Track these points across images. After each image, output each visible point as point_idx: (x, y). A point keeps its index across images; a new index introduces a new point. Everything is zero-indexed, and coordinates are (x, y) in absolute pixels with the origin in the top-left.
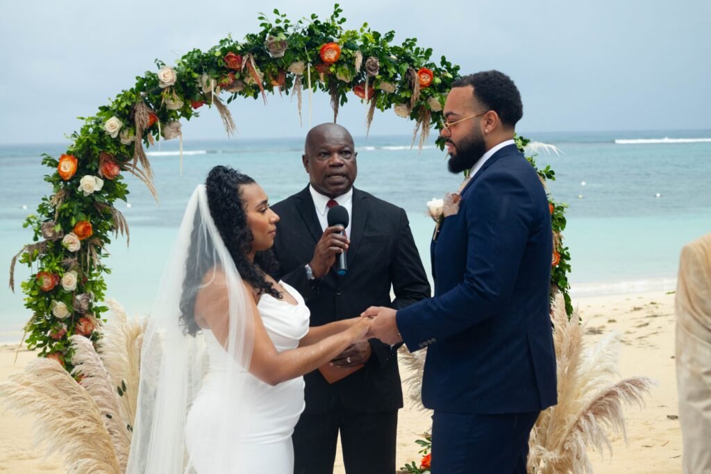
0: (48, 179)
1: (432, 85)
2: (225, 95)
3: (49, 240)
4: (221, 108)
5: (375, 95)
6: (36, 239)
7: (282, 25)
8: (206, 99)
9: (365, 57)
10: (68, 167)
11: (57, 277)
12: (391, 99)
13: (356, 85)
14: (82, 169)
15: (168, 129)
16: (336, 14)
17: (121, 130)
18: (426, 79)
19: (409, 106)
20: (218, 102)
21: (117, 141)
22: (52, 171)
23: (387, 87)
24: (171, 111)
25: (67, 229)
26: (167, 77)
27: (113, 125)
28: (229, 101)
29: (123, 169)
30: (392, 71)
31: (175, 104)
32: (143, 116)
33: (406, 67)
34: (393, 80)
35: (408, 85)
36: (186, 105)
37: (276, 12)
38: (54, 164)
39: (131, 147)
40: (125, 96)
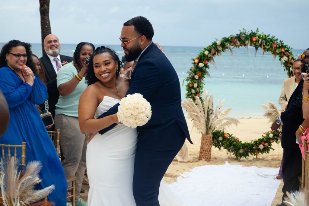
0: (192, 63)
1: (276, 47)
2: (232, 47)
3: (192, 76)
4: (231, 50)
5: (264, 48)
6: (189, 76)
7: (245, 32)
8: (227, 48)
9: (262, 40)
10: (197, 61)
11: (193, 84)
12: (268, 50)
13: (260, 45)
14: (200, 62)
15: (219, 54)
16: (257, 30)
17: (208, 54)
18: (275, 46)
19: (272, 52)
20: (230, 48)
21: (207, 56)
22: (193, 62)
23: (267, 47)
24: (219, 50)
25: (196, 74)
26: (219, 43)
27: (206, 53)
28: (233, 48)
29: (208, 62)
30: (268, 44)
31: (220, 48)
32: (213, 51)
33: (271, 43)
34: (268, 45)
35: (271, 47)
36: (223, 49)
37: (243, 29)
38: (194, 60)
39: (210, 57)
40: (210, 46)
